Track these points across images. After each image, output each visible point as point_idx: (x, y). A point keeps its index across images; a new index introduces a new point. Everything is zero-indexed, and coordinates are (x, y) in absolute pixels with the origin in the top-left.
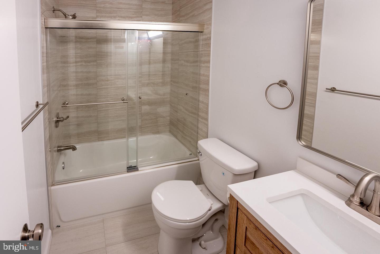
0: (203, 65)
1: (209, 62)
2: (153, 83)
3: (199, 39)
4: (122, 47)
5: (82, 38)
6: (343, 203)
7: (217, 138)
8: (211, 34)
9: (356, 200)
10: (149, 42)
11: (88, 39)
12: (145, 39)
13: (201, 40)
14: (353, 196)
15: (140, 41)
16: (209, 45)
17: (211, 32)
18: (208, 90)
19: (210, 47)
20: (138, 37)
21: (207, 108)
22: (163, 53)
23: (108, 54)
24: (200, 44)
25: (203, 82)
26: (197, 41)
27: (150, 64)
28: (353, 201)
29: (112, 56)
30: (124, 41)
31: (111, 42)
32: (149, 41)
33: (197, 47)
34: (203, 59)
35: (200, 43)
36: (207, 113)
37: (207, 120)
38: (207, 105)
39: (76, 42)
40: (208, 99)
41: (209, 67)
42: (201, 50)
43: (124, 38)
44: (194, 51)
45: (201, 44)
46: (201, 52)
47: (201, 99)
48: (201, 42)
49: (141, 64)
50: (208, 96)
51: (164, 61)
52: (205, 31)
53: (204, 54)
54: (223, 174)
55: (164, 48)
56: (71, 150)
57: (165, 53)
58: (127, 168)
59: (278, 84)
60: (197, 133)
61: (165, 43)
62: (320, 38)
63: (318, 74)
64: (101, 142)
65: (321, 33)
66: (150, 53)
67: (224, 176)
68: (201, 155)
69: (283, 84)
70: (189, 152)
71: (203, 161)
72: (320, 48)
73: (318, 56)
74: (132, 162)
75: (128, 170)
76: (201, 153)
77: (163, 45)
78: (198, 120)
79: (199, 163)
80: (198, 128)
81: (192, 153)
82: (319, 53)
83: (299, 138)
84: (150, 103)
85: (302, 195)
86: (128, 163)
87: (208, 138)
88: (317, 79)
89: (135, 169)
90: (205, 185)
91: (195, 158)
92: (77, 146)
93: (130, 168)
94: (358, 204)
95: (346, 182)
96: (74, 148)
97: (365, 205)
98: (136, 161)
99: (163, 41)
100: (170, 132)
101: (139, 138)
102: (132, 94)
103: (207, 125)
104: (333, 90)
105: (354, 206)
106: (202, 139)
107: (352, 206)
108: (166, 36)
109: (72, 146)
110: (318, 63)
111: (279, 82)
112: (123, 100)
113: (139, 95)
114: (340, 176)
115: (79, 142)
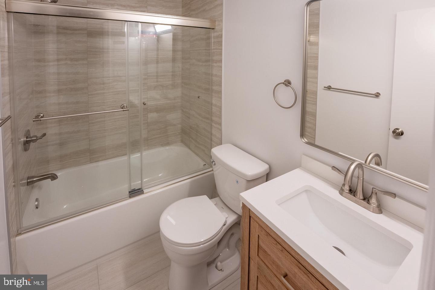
0: (215, 64)
1: (221, 61)
2: (161, 85)
3: (210, 36)
4: (123, 43)
5: (66, 29)
6: (337, 192)
7: (232, 144)
8: (222, 31)
9: (347, 188)
10: (154, 37)
11: (76, 30)
12: (149, 34)
13: (213, 38)
14: (344, 185)
15: (144, 36)
16: (220, 43)
17: (222, 29)
18: (221, 92)
19: (221, 45)
20: (142, 31)
21: (221, 112)
22: (173, 50)
23: (104, 50)
24: (212, 42)
25: (215, 83)
26: (209, 38)
27: (157, 62)
28: (344, 190)
29: (110, 53)
30: (124, 36)
31: (108, 35)
32: (154, 36)
33: (208, 45)
34: (215, 58)
35: (212, 40)
36: (220, 117)
37: (220, 124)
38: (220, 108)
39: (58, 33)
40: (221, 102)
41: (221, 67)
42: (213, 48)
43: (123, 31)
44: (205, 50)
45: (213, 41)
46: (213, 51)
47: (214, 102)
48: (213, 40)
49: (146, 63)
50: (221, 98)
51: (174, 60)
52: (216, 28)
53: (216, 53)
54: (237, 182)
55: (174, 45)
56: (50, 180)
57: (174, 51)
58: (130, 192)
59: (283, 83)
60: (211, 140)
61: (175, 39)
62: (319, 40)
63: (317, 74)
64: (94, 164)
65: (319, 35)
66: (158, 50)
67: (237, 184)
68: (215, 164)
69: (287, 83)
70: (203, 163)
71: (218, 172)
72: (318, 49)
73: (318, 57)
74: (136, 185)
75: (130, 194)
76: (214, 162)
77: (173, 41)
78: (211, 125)
79: (213, 174)
80: (211, 134)
81: (206, 163)
82: (318, 54)
83: (302, 135)
84: (158, 110)
85: (306, 191)
86: (130, 185)
87: (222, 144)
88: (317, 78)
89: (139, 192)
90: (220, 198)
91: (210, 168)
92: (59, 174)
93: (132, 191)
94: (347, 192)
95: (339, 173)
96: (54, 177)
97: (352, 191)
98: (140, 182)
99: (172, 36)
100: (182, 141)
101: (145, 153)
102: (135, 99)
103: (221, 130)
104: (329, 88)
105: (344, 194)
106: (216, 146)
107: (343, 195)
108: (175, 31)
109: (51, 174)
110: (318, 63)
111: (285, 81)
112: (122, 108)
113: (143, 101)
114: (334, 168)
115: (62, 168)
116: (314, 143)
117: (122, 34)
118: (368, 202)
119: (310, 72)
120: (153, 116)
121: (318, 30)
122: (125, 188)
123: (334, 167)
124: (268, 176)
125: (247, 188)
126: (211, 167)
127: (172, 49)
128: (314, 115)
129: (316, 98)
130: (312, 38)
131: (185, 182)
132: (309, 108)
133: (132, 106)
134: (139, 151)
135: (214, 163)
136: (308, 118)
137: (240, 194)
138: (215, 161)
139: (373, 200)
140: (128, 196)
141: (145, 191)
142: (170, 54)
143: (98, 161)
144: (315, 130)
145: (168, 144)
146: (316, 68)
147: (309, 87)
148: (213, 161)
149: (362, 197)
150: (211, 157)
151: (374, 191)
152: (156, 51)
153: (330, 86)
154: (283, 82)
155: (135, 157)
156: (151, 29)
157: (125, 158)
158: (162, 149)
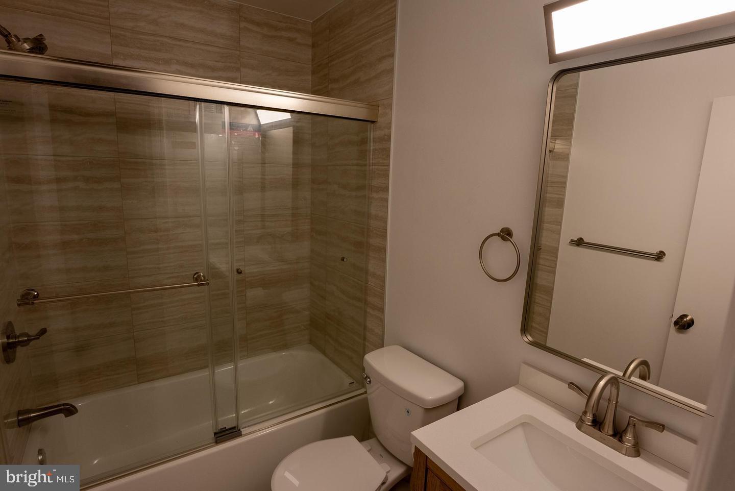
0: (375, 195)
1: (386, 189)
2: (271, 235)
3: (367, 138)
4: (193, 145)
5: (69, 111)
6: (573, 425)
7: (401, 346)
8: (390, 128)
9: (589, 417)
10: (257, 137)
11: (88, 115)
12: (246, 130)
13: (372, 140)
14: (585, 413)
15: (236, 134)
16: (386, 152)
17: (391, 123)
18: (385, 249)
19: (389, 156)
20: (230, 123)
21: (383, 287)
22: (293, 164)
23: (154, 161)
24: (370, 150)
25: (375, 231)
26: (364, 142)
27: (263, 189)
28: (585, 420)
29: (167, 167)
30: (195, 130)
31: (161, 128)
32: (257, 134)
33: (363, 154)
34: (375, 182)
35: (370, 146)
36: (382, 297)
37: (382, 310)
38: (383, 279)
39: (53, 121)
40: (385, 268)
41: (387, 200)
42: (371, 162)
43: (192, 120)
44: (357, 165)
45: (372, 148)
46: (371, 168)
47: (371, 268)
48: (372, 145)
49: (241, 189)
50: (384, 261)
51: (296, 184)
52: (379, 120)
53: (377, 172)
54: (408, 412)
55: (295, 153)
56: (62, 415)
57: (296, 165)
58: (215, 434)
59: (498, 234)
60: (365, 339)
61: (298, 140)
62: (570, 149)
63: (562, 215)
64: (146, 386)
65: (571, 139)
66: (263, 163)
67: (408, 415)
68: (369, 382)
69: (506, 234)
70: (348, 380)
71: (374, 394)
72: (567, 168)
73: (565, 183)
74: (227, 420)
75: (217, 438)
76: (369, 378)
77: (293, 146)
78: (366, 312)
79: (366, 400)
80: (365, 328)
81: (355, 381)
82: (566, 177)
83: (524, 330)
84: (265, 282)
85: (524, 425)
86: (216, 422)
87: (383, 346)
88: (560, 223)
89: (233, 432)
90: (378, 439)
91: (359, 389)
92: (79, 405)
93: (221, 432)
94: (590, 424)
95: (579, 394)
96: (70, 411)
97: (597, 423)
98: (235, 415)
99: (292, 135)
100: (311, 342)
101: (241, 364)
102: (221, 261)
103: (382, 321)
104: (579, 242)
105: (584, 427)
106: (373, 350)
107: (583, 429)
108: (299, 124)
109: (63, 405)
110: (564, 195)
111: (502, 231)
112: (196, 280)
113: (236, 265)
114: (572, 385)
115: (84, 394)
116: (543, 343)
117: (190, 127)
118: (621, 440)
119: (549, 211)
120: (255, 294)
121: (571, 130)
122: (207, 427)
123: (572, 383)
124: (460, 402)
125: (425, 423)
126: (364, 386)
127: (291, 161)
128: (549, 292)
129: (556, 261)
130: (559, 146)
131: (316, 414)
132: (542, 279)
133: (216, 274)
134: (231, 361)
135: (369, 380)
136: (539, 297)
137: (412, 433)
138: (370, 376)
139: (629, 437)
140: (214, 441)
141: (244, 431)
142: (289, 171)
143: (154, 380)
144: (548, 319)
145: (285, 346)
146: (560, 204)
147: (546, 240)
148: (367, 377)
149: (611, 432)
150: (363, 369)
151: (631, 422)
152: (260, 165)
153: (581, 239)
154: (498, 231)
155: (225, 370)
156: (249, 119)
157: (205, 373)
158: (273, 356)
